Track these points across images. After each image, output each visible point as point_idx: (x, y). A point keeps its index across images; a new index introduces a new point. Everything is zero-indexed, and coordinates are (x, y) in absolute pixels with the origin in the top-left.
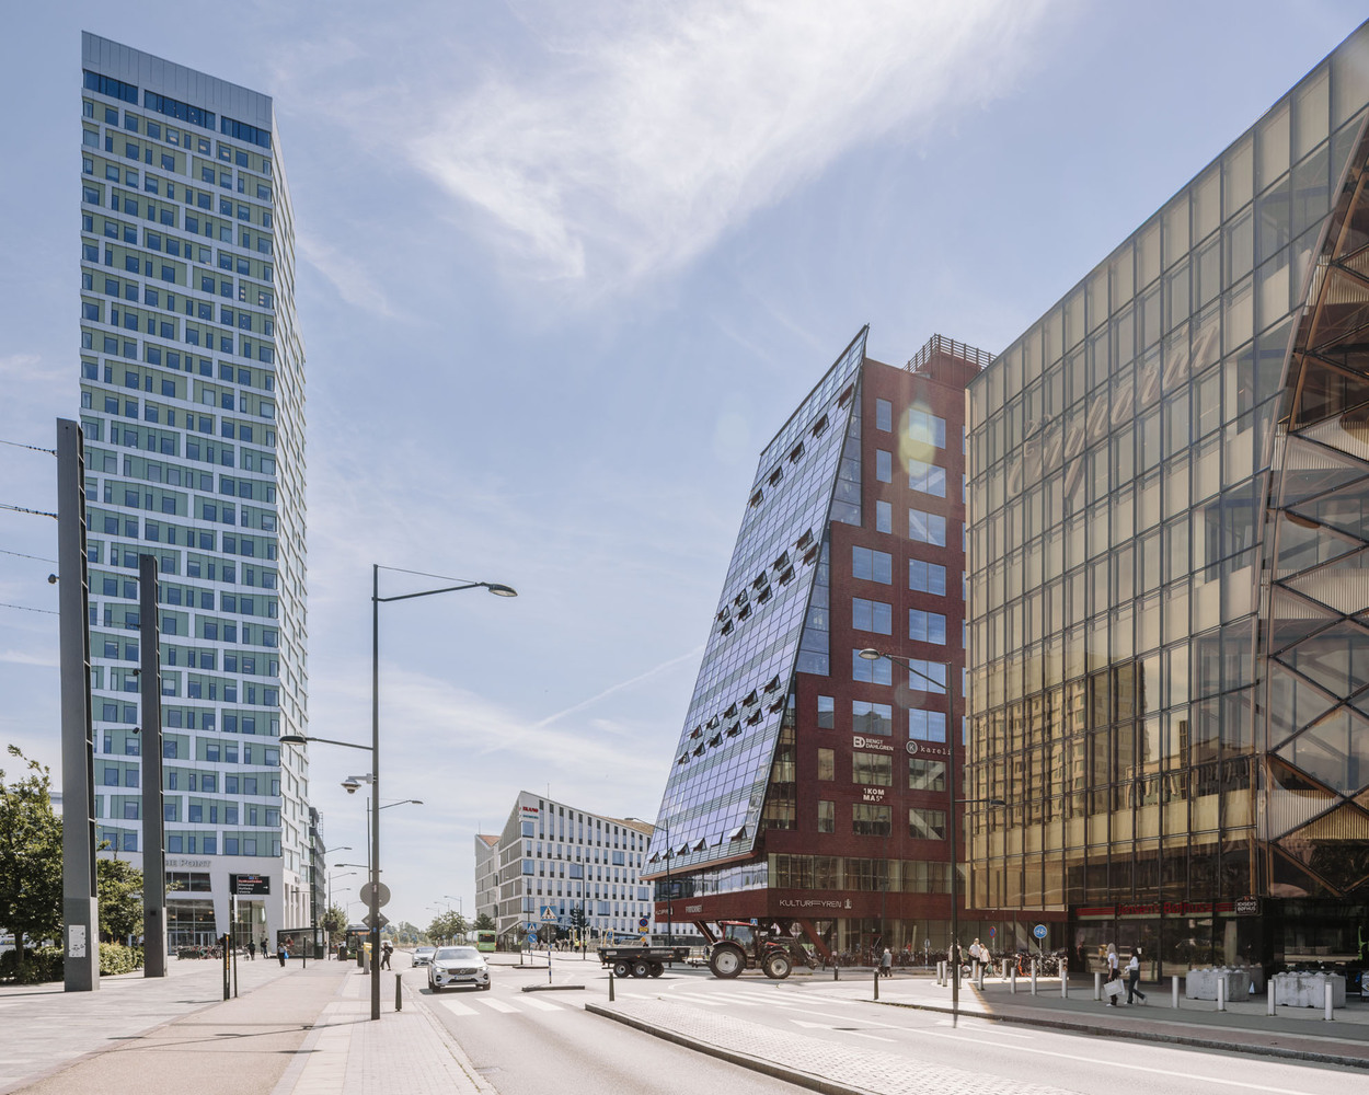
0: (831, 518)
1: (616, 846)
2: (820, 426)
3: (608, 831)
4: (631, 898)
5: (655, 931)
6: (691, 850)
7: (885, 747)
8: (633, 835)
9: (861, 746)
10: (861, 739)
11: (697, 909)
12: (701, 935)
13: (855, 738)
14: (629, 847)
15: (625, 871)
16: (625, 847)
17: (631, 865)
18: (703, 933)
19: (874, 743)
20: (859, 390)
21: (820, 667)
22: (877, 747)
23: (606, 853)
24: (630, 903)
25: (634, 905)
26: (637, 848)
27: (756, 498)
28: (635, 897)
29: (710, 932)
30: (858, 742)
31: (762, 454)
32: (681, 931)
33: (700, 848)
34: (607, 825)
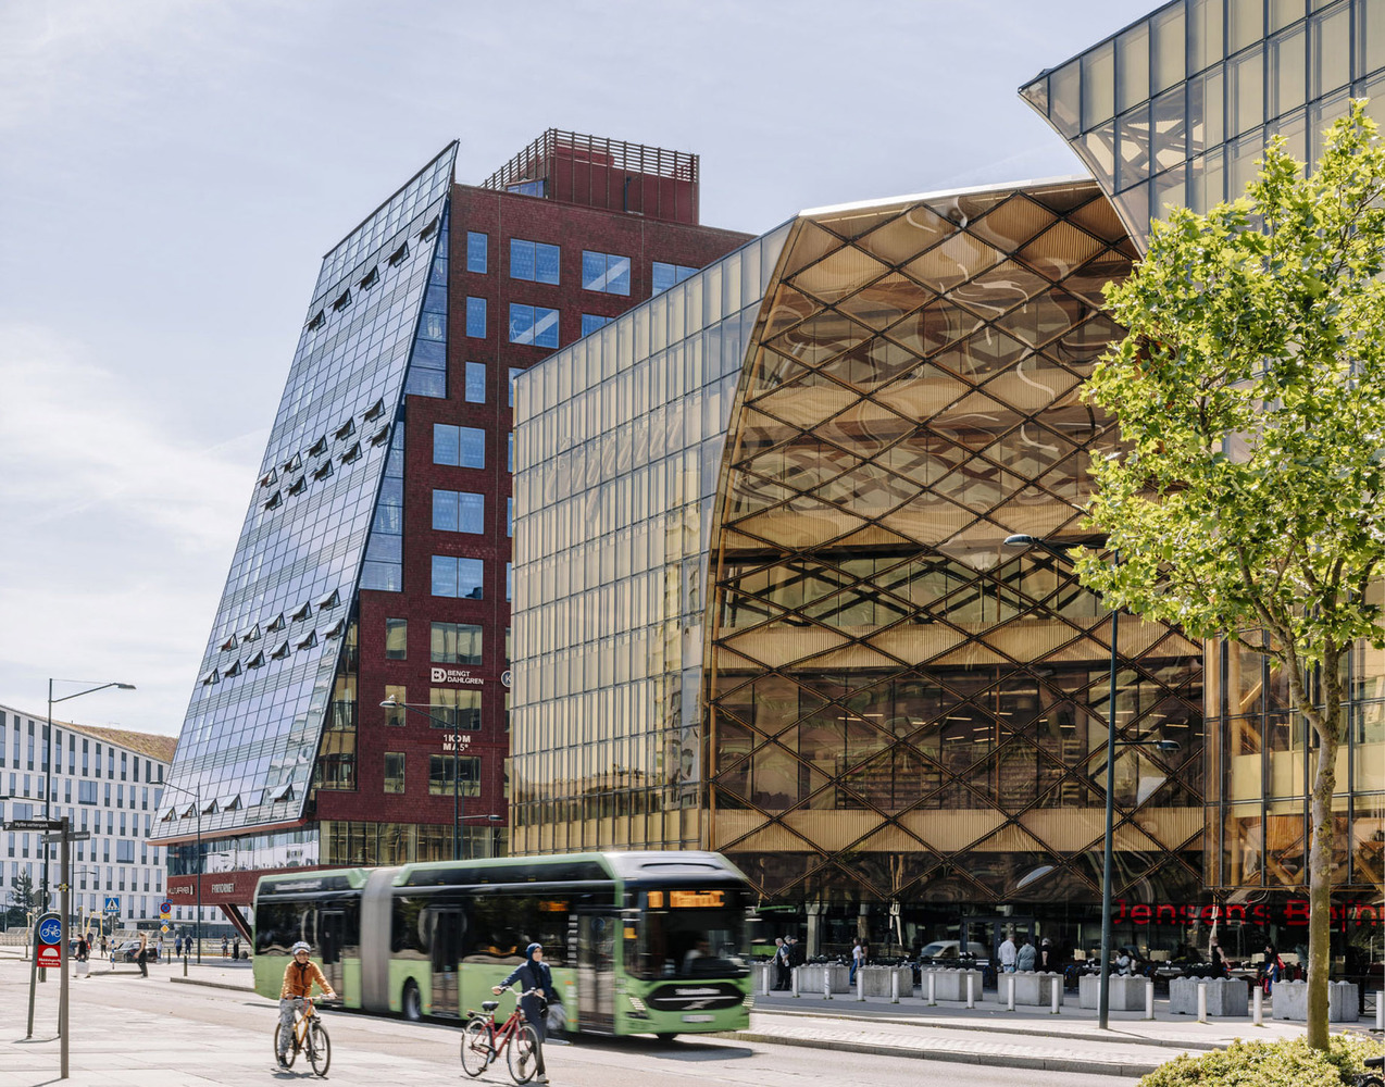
0: (407, 391)
1: (85, 772)
2: (397, 257)
3: (72, 748)
4: (106, 858)
5: (143, 914)
6: (221, 810)
7: (471, 681)
8: (111, 752)
9: (441, 680)
10: (441, 670)
11: (228, 888)
12: (228, 922)
13: (433, 670)
14: (104, 773)
15: (98, 813)
16: (98, 774)
17: (107, 803)
18: (232, 919)
19: (459, 676)
20: (446, 223)
21: (391, 581)
22: (462, 680)
23: (68, 784)
24: (104, 867)
25: (110, 870)
26: (118, 774)
27: (316, 322)
28: (113, 857)
29: (243, 920)
30: (438, 675)
31: (325, 257)
32: (185, 914)
33: (233, 807)
34: (72, 738)
